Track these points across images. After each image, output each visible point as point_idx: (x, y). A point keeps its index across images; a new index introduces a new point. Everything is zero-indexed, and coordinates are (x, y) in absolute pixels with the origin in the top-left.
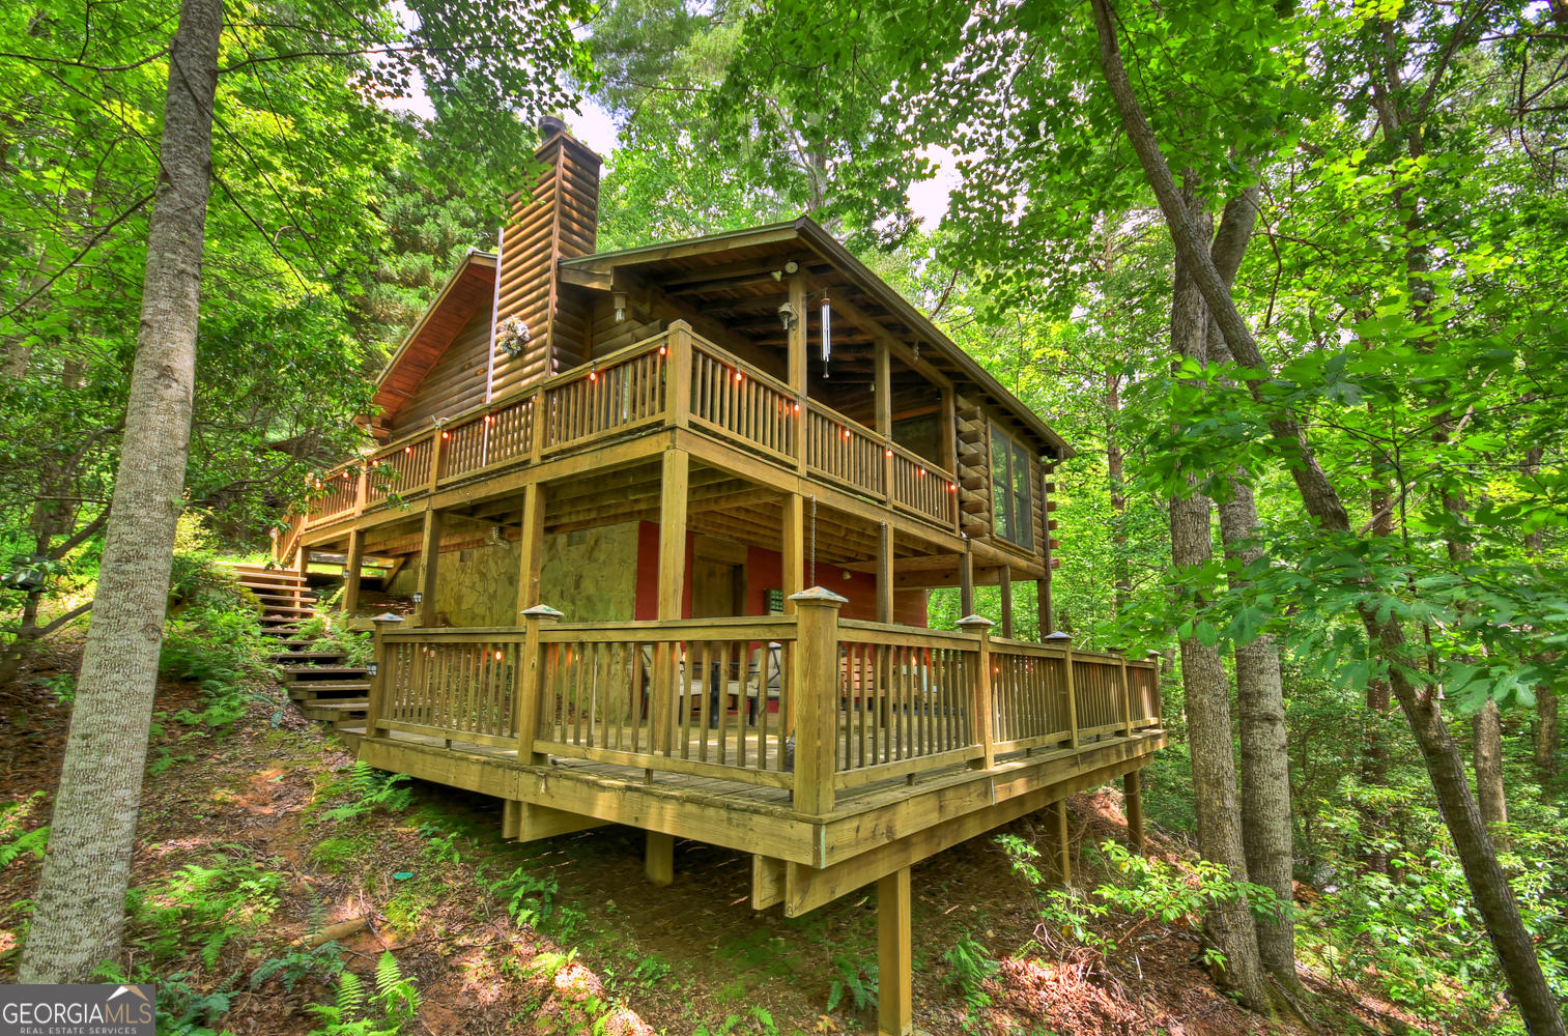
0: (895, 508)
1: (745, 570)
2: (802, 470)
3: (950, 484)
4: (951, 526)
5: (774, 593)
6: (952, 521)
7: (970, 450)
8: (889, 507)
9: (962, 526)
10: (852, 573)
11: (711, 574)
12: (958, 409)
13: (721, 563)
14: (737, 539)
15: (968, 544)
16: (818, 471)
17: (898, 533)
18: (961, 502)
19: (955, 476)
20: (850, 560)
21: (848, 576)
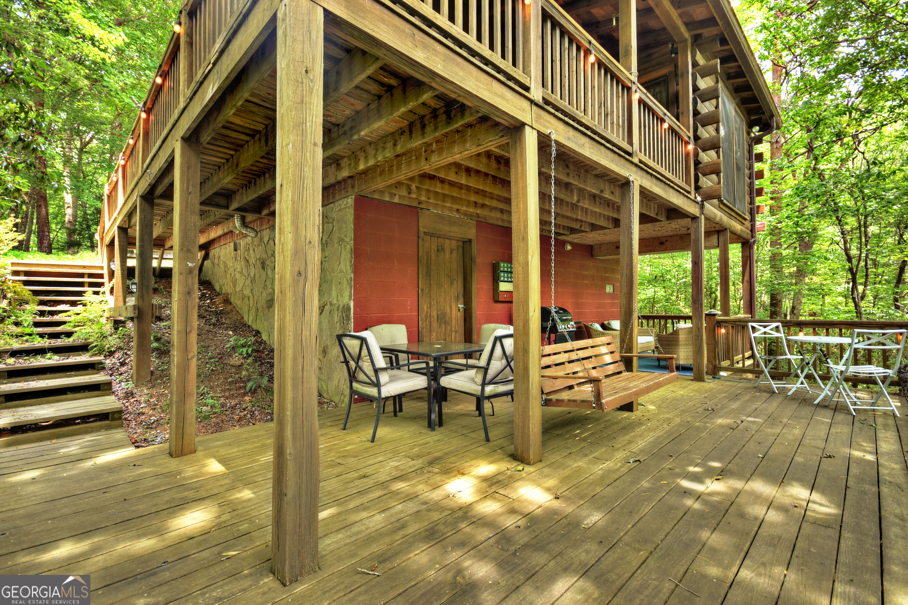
0: (641, 161)
1: (474, 245)
2: (536, 94)
3: (687, 143)
4: (687, 188)
5: (503, 266)
6: (688, 182)
7: (706, 108)
8: (636, 160)
9: (697, 188)
10: (572, 244)
11: (440, 250)
12: (695, 64)
13: (450, 238)
14: (465, 214)
15: (702, 207)
16: (555, 98)
17: (644, 193)
18: (697, 163)
19: (691, 135)
20: (573, 231)
21: (569, 248)
